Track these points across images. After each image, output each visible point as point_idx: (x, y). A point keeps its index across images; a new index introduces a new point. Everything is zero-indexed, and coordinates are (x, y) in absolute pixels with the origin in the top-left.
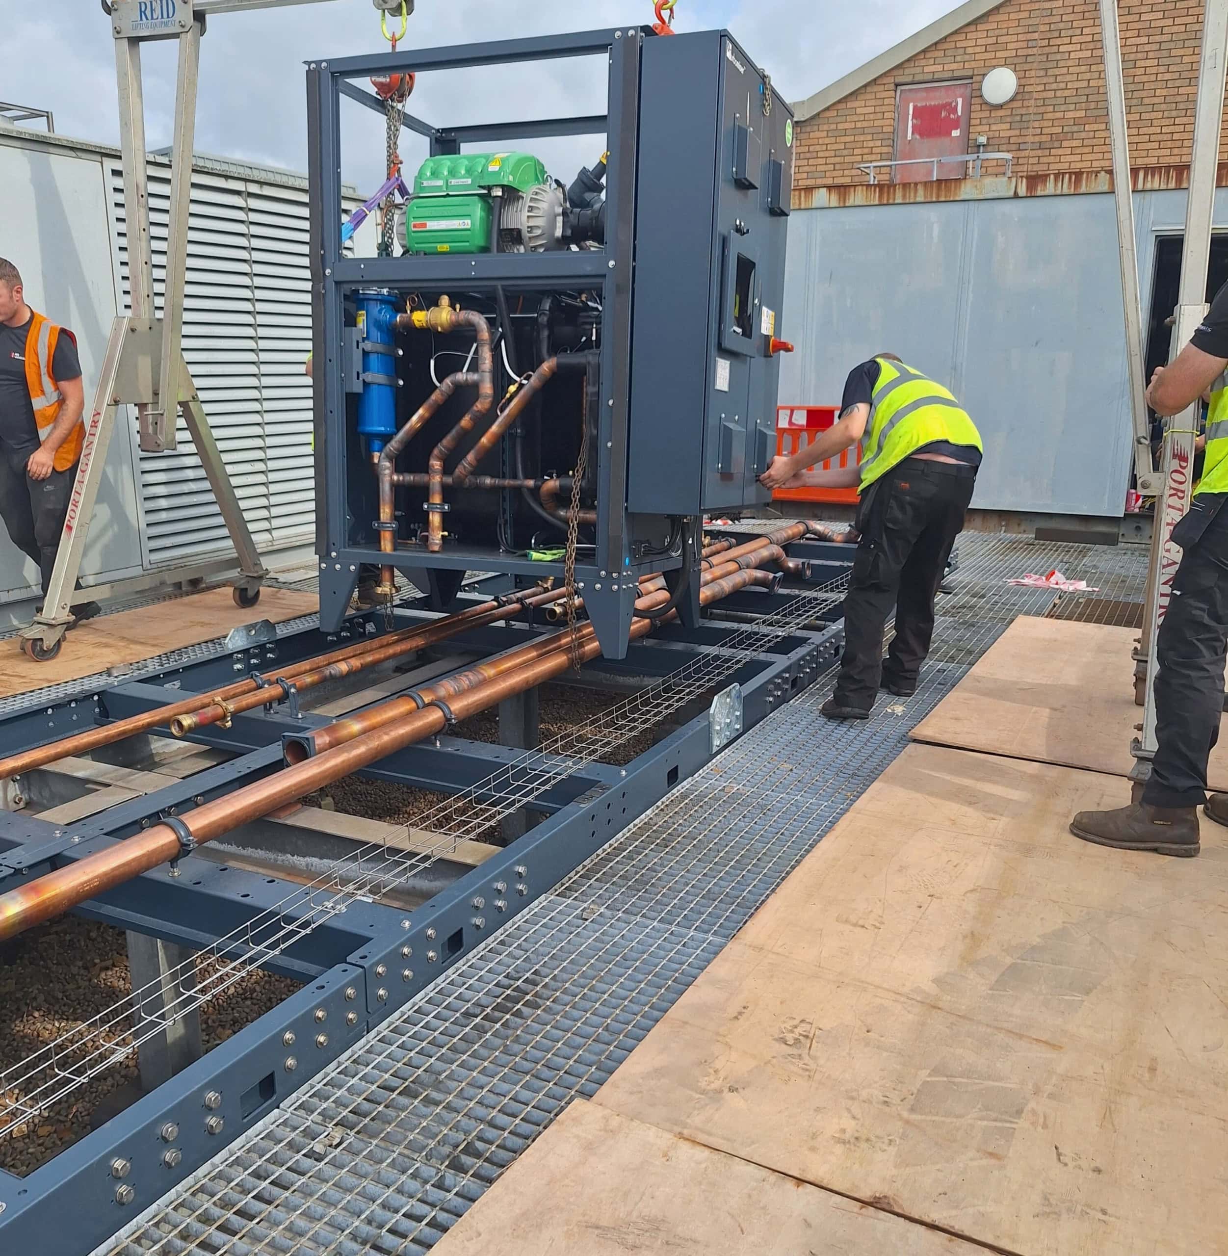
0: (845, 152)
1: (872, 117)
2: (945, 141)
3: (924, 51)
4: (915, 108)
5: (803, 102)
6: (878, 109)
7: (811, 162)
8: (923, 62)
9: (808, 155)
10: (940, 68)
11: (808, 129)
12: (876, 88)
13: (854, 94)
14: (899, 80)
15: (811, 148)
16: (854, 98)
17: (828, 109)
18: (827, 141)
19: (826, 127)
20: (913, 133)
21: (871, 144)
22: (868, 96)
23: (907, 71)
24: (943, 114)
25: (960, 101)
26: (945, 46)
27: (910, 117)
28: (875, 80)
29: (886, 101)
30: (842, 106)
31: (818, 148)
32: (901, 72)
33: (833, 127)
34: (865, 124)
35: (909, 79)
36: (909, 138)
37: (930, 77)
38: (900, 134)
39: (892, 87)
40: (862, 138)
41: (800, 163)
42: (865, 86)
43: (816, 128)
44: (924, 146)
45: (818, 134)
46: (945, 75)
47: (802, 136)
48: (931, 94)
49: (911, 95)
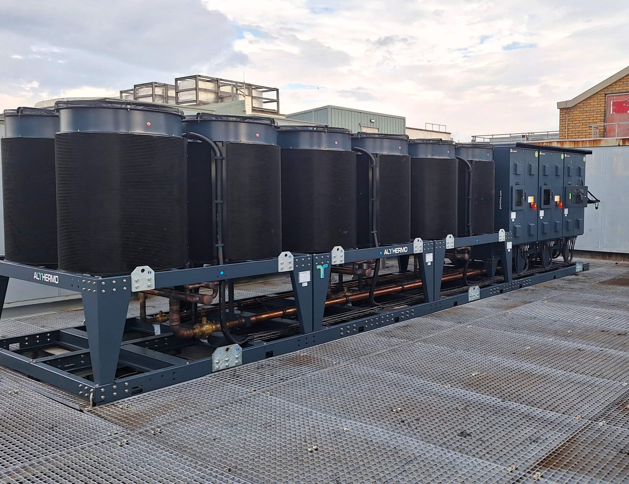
0: (587, 119)
1: (596, 106)
2: (625, 114)
3: (616, 82)
4: (613, 102)
5: (570, 101)
6: (599, 103)
7: (574, 122)
8: (615, 86)
9: (572, 120)
10: (622, 88)
11: (572, 110)
12: (598, 96)
13: (589, 98)
14: (606, 93)
15: (574, 117)
16: (589, 99)
17: (579, 103)
18: (580, 114)
19: (579, 110)
20: (613, 112)
21: (596, 116)
22: (595, 98)
23: (609, 90)
24: (624, 105)
26: (623, 80)
27: (611, 106)
28: (597, 93)
29: (602, 100)
30: (585, 102)
31: (576, 117)
32: (607, 90)
33: (582, 109)
34: (594, 108)
35: (610, 92)
36: (611, 113)
37: (618, 92)
38: (608, 112)
39: (604, 95)
40: (593, 113)
41: (569, 122)
42: (594, 95)
43: (575, 110)
44: (617, 116)
45: (576, 112)
46: (624, 91)
47: (570, 113)
48: (619, 97)
49: (612, 98)
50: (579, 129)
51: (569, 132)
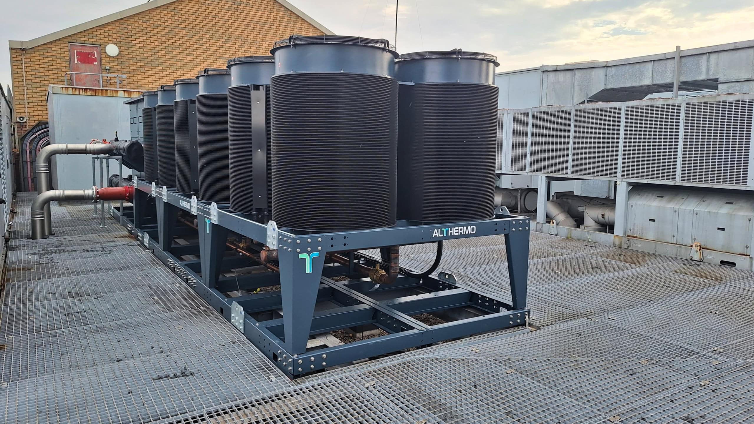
0: (48, 64)
1: (59, 52)
2: (91, 65)
3: (81, 32)
4: (77, 52)
5: (27, 41)
6: (62, 50)
8: (80, 36)
10: (87, 39)
11: (29, 52)
12: (60, 42)
13: (51, 43)
14: (69, 41)
15: (32, 60)
17: (38, 46)
18: (39, 58)
19: (38, 53)
20: (77, 61)
21: (60, 62)
22: (58, 44)
23: (73, 38)
24: (89, 56)
25: (96, 52)
26: (89, 32)
27: (75, 55)
29: (65, 48)
30: (45, 46)
31: (35, 60)
32: (70, 38)
33: (42, 53)
34: (57, 55)
35: (75, 41)
36: (76, 62)
37: (83, 42)
38: (72, 60)
39: (67, 42)
40: (56, 59)
41: (27, 65)
42: (56, 40)
43: (33, 52)
44: (83, 66)
45: (34, 55)
46: (90, 43)
47: (27, 55)
48: (84, 48)
49: (75, 47)
50: (40, 74)
51: (27, 76)
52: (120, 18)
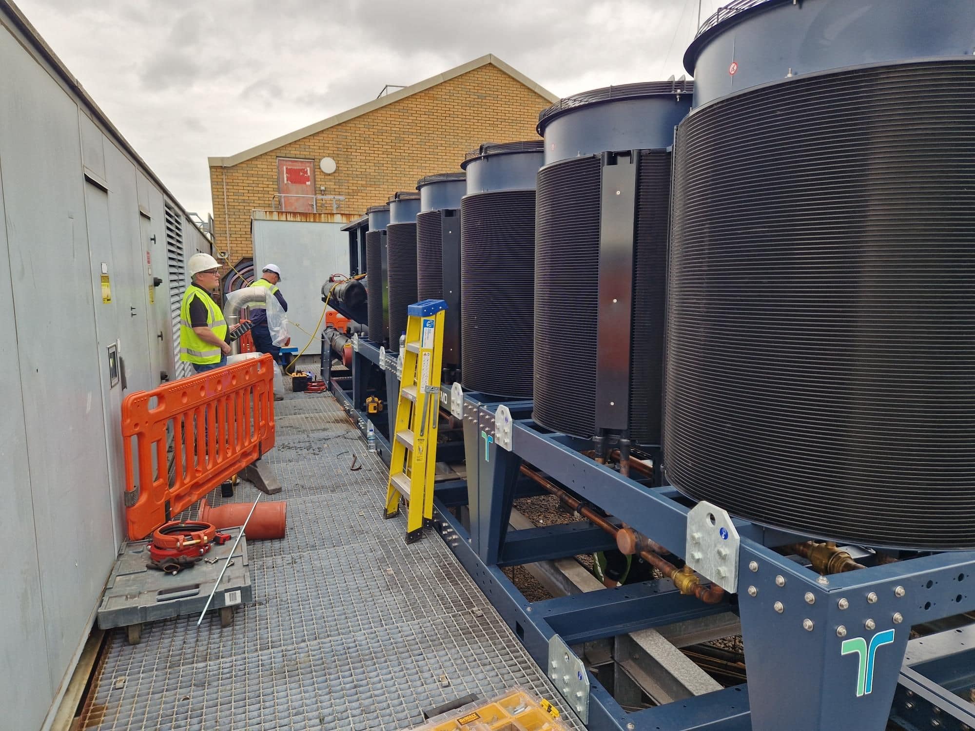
0: (254, 185)
1: (266, 170)
2: (304, 186)
3: (290, 144)
4: (287, 169)
5: (228, 158)
6: (269, 167)
8: (290, 149)
9: (234, 184)
10: (298, 152)
11: (232, 171)
12: (266, 157)
13: (256, 158)
14: (278, 155)
15: (234, 181)
16: (256, 160)
17: (242, 163)
18: (243, 178)
19: (241, 172)
20: (287, 181)
21: (267, 183)
22: (264, 160)
23: (282, 151)
24: (301, 174)
25: (308, 169)
26: (300, 143)
27: (285, 173)
28: (266, 153)
29: (272, 164)
30: (250, 163)
31: (238, 181)
32: (279, 151)
33: (246, 172)
34: (263, 173)
35: (284, 155)
36: (285, 182)
37: (294, 156)
38: (281, 180)
39: (275, 157)
40: (262, 179)
41: (228, 187)
42: (262, 155)
43: (236, 171)
44: (293, 187)
45: (237, 174)
46: (302, 157)
47: (228, 174)
48: (295, 164)
49: (285, 163)
50: (244, 198)
51: (229, 200)
52: (337, 123)
